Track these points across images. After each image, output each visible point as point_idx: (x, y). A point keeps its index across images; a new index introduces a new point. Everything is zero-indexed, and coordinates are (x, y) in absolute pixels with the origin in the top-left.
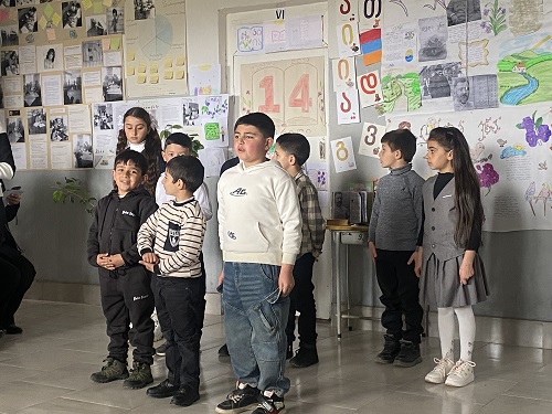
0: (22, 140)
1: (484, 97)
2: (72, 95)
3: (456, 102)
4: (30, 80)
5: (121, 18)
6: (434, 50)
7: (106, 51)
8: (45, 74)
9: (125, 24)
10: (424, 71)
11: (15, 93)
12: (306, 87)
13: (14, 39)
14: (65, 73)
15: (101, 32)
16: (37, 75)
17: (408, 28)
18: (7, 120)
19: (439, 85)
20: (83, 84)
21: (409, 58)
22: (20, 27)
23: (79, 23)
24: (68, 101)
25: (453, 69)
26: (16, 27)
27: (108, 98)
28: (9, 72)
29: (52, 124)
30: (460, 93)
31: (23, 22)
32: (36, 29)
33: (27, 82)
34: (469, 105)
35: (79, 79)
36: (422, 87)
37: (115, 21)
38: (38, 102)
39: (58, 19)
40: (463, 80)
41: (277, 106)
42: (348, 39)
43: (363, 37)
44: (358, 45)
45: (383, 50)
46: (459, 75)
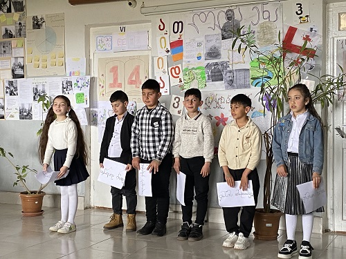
1: (242, 82)
3: (226, 84)
6: (213, 53)
7: (14, 48)
9: (27, 31)
10: (208, 66)
12: (138, 73)
15: (11, 36)
17: (199, 40)
19: (216, 74)
21: (199, 58)
25: (225, 65)
27: (15, 76)
30: (228, 79)
34: (233, 86)
36: (206, 75)
37: (20, 30)
40: (230, 72)
41: (121, 84)
42: (163, 46)
43: (172, 45)
44: (169, 49)
45: (184, 53)
46: (228, 69)
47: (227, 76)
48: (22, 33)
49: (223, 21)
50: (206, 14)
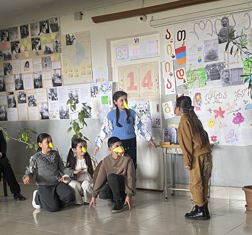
0: (15, 106)
1: (236, 79)
2: (38, 84)
3: (223, 82)
4: (18, 77)
5: (59, 45)
6: (212, 56)
7: (53, 62)
8: (25, 74)
9: (62, 48)
10: (207, 67)
11: (11, 84)
12: (150, 76)
13: (9, 57)
14: (34, 73)
16: (21, 74)
17: (198, 45)
18: (8, 97)
19: (215, 74)
20: (43, 78)
21: (200, 61)
22: (12, 51)
23: (40, 48)
24: (36, 87)
25: (222, 66)
26: (10, 51)
27: (55, 85)
28: (8, 73)
29: (29, 98)
30: (225, 78)
31: (13, 49)
32: (19, 52)
33: (17, 78)
34: (229, 84)
35: (41, 76)
36: (206, 75)
37: (57, 47)
38: (22, 88)
39: (30, 46)
40: (226, 71)
41: (136, 87)
42: (170, 52)
43: (177, 51)
44: (175, 55)
45: (187, 57)
46: (224, 68)
47: (223, 75)
48: (58, 50)
49: (219, 27)
50: (205, 22)
